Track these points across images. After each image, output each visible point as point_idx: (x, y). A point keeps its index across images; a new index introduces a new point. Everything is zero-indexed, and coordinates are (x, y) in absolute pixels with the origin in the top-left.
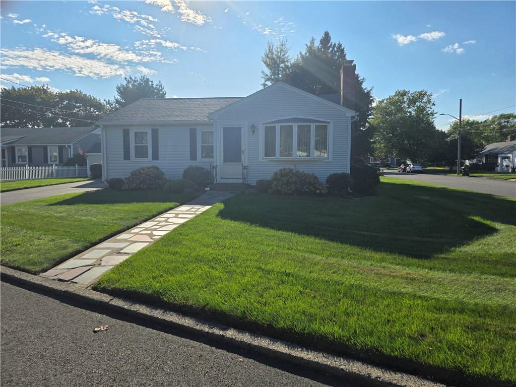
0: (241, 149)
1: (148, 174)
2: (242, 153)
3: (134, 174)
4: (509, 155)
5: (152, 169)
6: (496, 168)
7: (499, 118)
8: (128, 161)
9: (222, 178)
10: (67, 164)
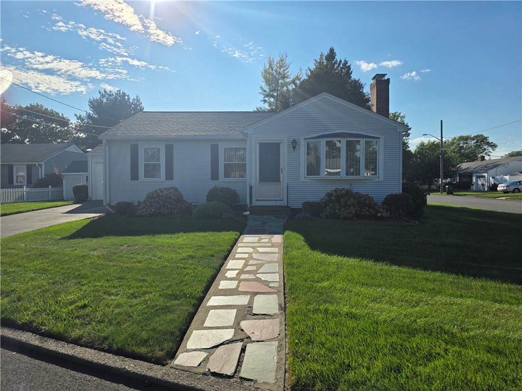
0: (279, 167)
1: (168, 196)
2: (280, 171)
3: (150, 197)
4: (484, 174)
5: (172, 191)
6: (472, 187)
7: (458, 140)
8: (136, 181)
9: (257, 200)
10: (38, 185)
